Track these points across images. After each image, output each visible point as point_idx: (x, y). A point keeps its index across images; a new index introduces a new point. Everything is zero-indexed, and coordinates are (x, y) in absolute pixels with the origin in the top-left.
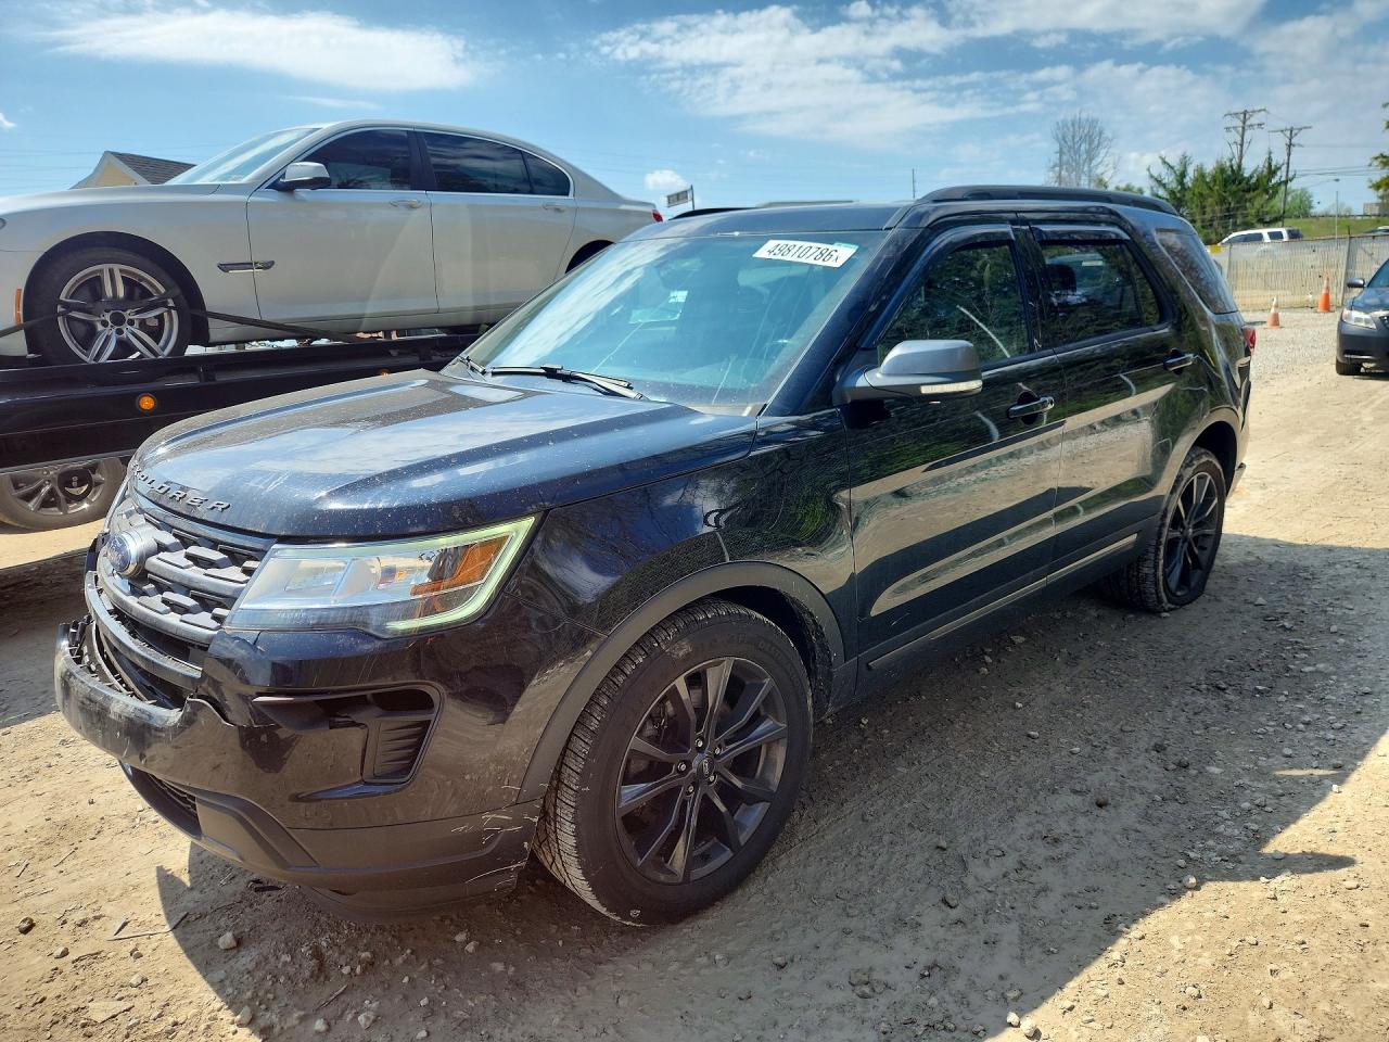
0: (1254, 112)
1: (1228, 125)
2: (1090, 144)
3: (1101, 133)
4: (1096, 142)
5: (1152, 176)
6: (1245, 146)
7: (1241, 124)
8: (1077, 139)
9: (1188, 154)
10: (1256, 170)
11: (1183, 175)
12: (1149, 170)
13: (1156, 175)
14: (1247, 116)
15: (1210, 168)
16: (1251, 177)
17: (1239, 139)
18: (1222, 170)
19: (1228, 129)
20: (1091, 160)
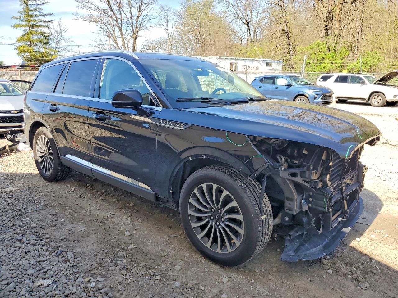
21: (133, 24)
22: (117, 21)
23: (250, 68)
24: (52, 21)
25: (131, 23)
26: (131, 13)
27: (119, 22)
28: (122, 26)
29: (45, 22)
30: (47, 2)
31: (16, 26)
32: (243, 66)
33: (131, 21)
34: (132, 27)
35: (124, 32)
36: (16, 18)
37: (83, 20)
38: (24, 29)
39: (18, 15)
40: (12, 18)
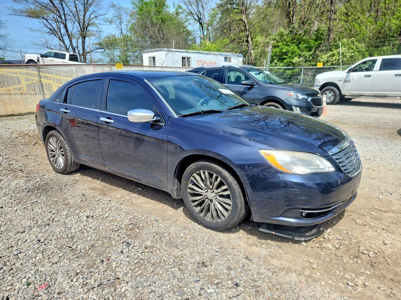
21: (79, 20)
22: (60, 17)
23: (206, 64)
25: (78, 19)
26: (76, 8)
27: (63, 17)
28: (67, 23)
32: (198, 61)
33: (77, 18)
34: (79, 24)
35: (70, 29)
37: (20, 15)
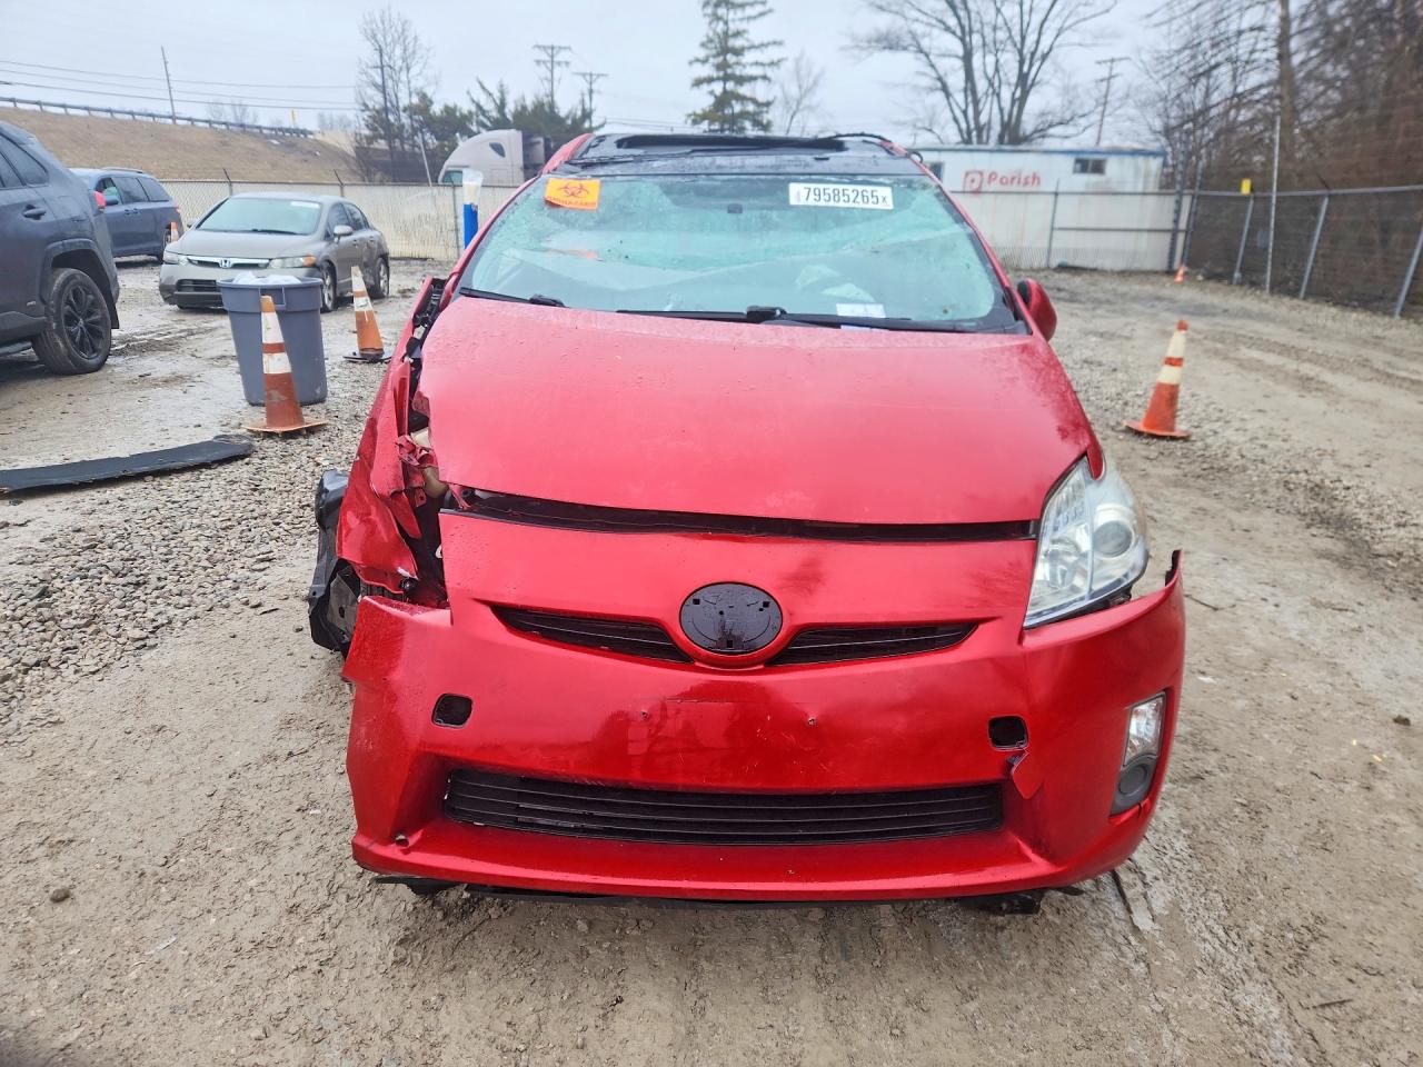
0: (560, 48)
1: (539, 58)
2: (405, 51)
3: (416, 39)
4: (411, 50)
5: (473, 101)
6: (555, 83)
7: (548, 58)
8: (389, 40)
9: (505, 83)
10: (570, 112)
11: (501, 107)
12: (468, 93)
13: (475, 99)
14: (555, 51)
15: (529, 103)
16: (567, 117)
17: (549, 75)
18: (539, 106)
19: (538, 62)
20: (408, 69)
23: (998, 179)
24: (779, 61)
29: (762, 64)
30: (770, 11)
31: (698, 83)
36: (697, 60)
38: (705, 88)
39: (702, 53)
40: (691, 63)
